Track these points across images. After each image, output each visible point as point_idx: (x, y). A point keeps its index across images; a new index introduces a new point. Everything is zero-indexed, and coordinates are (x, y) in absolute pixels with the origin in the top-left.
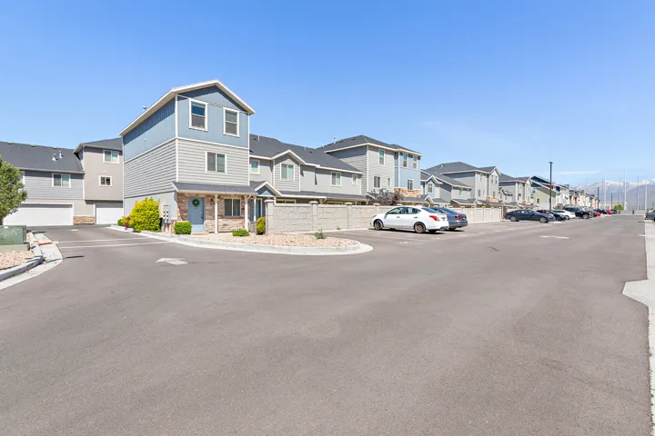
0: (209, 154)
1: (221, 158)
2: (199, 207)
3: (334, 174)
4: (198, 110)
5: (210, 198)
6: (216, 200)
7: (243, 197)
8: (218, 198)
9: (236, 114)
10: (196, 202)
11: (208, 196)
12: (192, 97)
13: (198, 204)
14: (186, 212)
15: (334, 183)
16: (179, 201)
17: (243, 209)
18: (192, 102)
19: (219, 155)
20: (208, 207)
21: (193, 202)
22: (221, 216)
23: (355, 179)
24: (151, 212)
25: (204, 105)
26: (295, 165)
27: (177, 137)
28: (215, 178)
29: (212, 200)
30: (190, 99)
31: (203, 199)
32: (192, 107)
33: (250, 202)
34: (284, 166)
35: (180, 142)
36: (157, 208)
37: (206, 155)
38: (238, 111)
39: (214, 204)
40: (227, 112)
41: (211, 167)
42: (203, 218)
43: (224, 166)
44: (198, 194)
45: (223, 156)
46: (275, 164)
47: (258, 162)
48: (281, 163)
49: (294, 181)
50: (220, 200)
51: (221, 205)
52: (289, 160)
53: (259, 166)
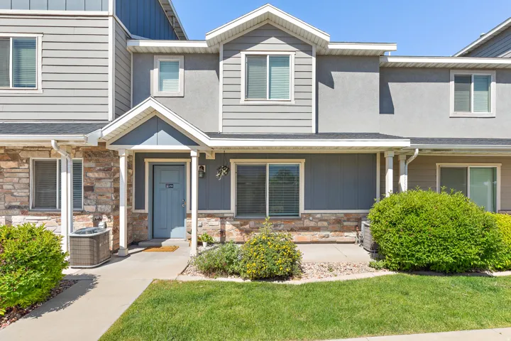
3: (464, 80)
15: (463, 105)
19: (20, 43)
22: (19, 209)
34: (254, 60)
45: (31, 44)
46: (225, 58)
47: (177, 63)
48: (243, 54)
49: (293, 102)
50: (19, 165)
51: (20, 178)
52: (273, 40)
53: (181, 71)
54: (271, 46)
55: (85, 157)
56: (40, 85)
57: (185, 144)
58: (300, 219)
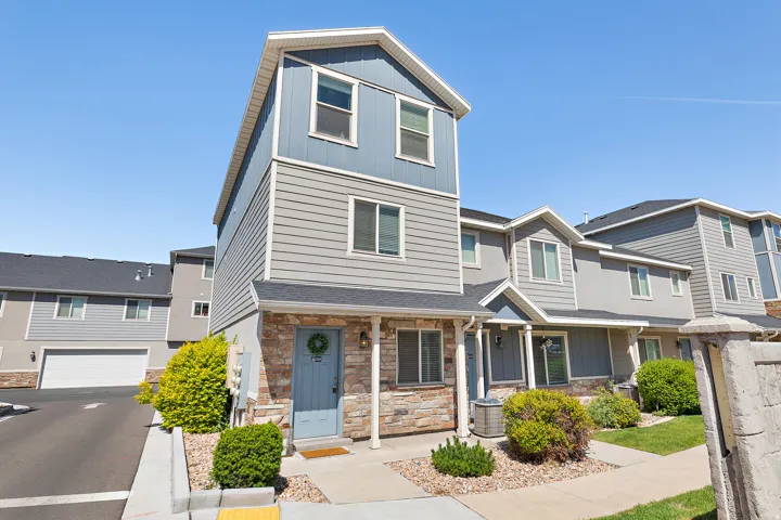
0: (358, 204)
1: (388, 218)
2: (328, 357)
3: (633, 271)
4: (334, 98)
5: (357, 330)
6: (376, 334)
7: (449, 325)
8: (383, 327)
9: (424, 113)
10: (318, 340)
11: (354, 321)
12: (319, 62)
13: (324, 347)
14: (286, 373)
15: (636, 291)
16: (267, 340)
17: (451, 360)
18: (321, 76)
19: (385, 211)
20: (352, 357)
21: (311, 344)
22: (387, 384)
23: (675, 283)
24: (204, 373)
25: (350, 86)
26: (559, 245)
27: (275, 156)
28: (372, 272)
29: (363, 335)
30: (316, 69)
31: (339, 332)
32: (320, 87)
33: (470, 338)
34: (536, 245)
35: (284, 170)
36: (223, 359)
37: (351, 207)
38: (431, 107)
39: (370, 346)
40: (405, 107)
41: (364, 240)
42: (337, 391)
43: (396, 238)
44: (323, 318)
45: (395, 212)
46: (517, 240)
47: (474, 237)
48: (528, 239)
49: (562, 284)
50: (387, 335)
51: (388, 350)
52: (545, 230)
53: (478, 245)
54: (544, 236)
55: (444, 328)
56: (402, 253)
57: (522, 318)
58: (570, 386)
